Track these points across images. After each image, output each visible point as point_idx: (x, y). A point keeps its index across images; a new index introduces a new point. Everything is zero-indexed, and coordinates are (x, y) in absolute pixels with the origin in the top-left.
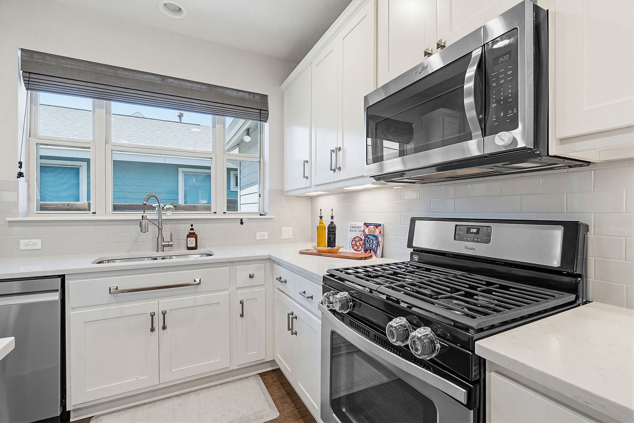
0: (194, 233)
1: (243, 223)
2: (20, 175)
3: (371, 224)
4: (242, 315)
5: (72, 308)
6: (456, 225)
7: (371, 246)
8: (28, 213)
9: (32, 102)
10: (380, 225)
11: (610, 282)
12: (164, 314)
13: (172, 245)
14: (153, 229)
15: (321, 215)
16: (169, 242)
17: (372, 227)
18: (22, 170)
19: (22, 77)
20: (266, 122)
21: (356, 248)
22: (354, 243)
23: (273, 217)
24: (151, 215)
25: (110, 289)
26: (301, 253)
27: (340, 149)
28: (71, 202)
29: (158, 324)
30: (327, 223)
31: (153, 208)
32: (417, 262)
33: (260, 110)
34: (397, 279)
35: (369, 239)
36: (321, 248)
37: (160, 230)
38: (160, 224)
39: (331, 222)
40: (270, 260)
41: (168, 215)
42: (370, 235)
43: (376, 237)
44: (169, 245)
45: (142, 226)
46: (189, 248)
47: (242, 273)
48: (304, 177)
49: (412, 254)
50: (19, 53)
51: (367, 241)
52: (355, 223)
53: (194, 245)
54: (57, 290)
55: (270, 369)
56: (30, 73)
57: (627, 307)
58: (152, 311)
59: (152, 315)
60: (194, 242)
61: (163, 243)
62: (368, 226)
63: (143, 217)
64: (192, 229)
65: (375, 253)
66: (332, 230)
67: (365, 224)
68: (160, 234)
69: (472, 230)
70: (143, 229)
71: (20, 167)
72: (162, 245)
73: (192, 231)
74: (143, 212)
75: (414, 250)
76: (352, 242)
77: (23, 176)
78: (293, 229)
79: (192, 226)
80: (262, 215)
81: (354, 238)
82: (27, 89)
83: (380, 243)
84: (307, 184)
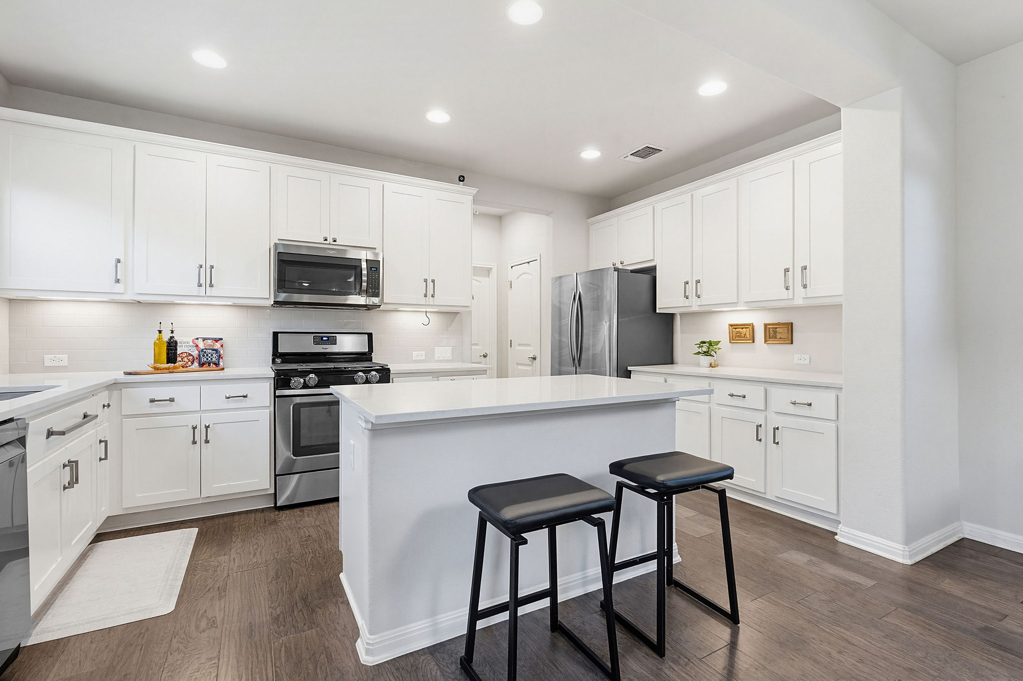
3: (209, 339)
7: (209, 359)
10: (221, 339)
17: (210, 341)
35: (205, 353)
39: (171, 337)
42: (206, 349)
43: (216, 350)
51: (203, 356)
62: (204, 340)
65: (217, 365)
67: (197, 339)
69: (324, 339)
83: (222, 356)
84: (119, 288)
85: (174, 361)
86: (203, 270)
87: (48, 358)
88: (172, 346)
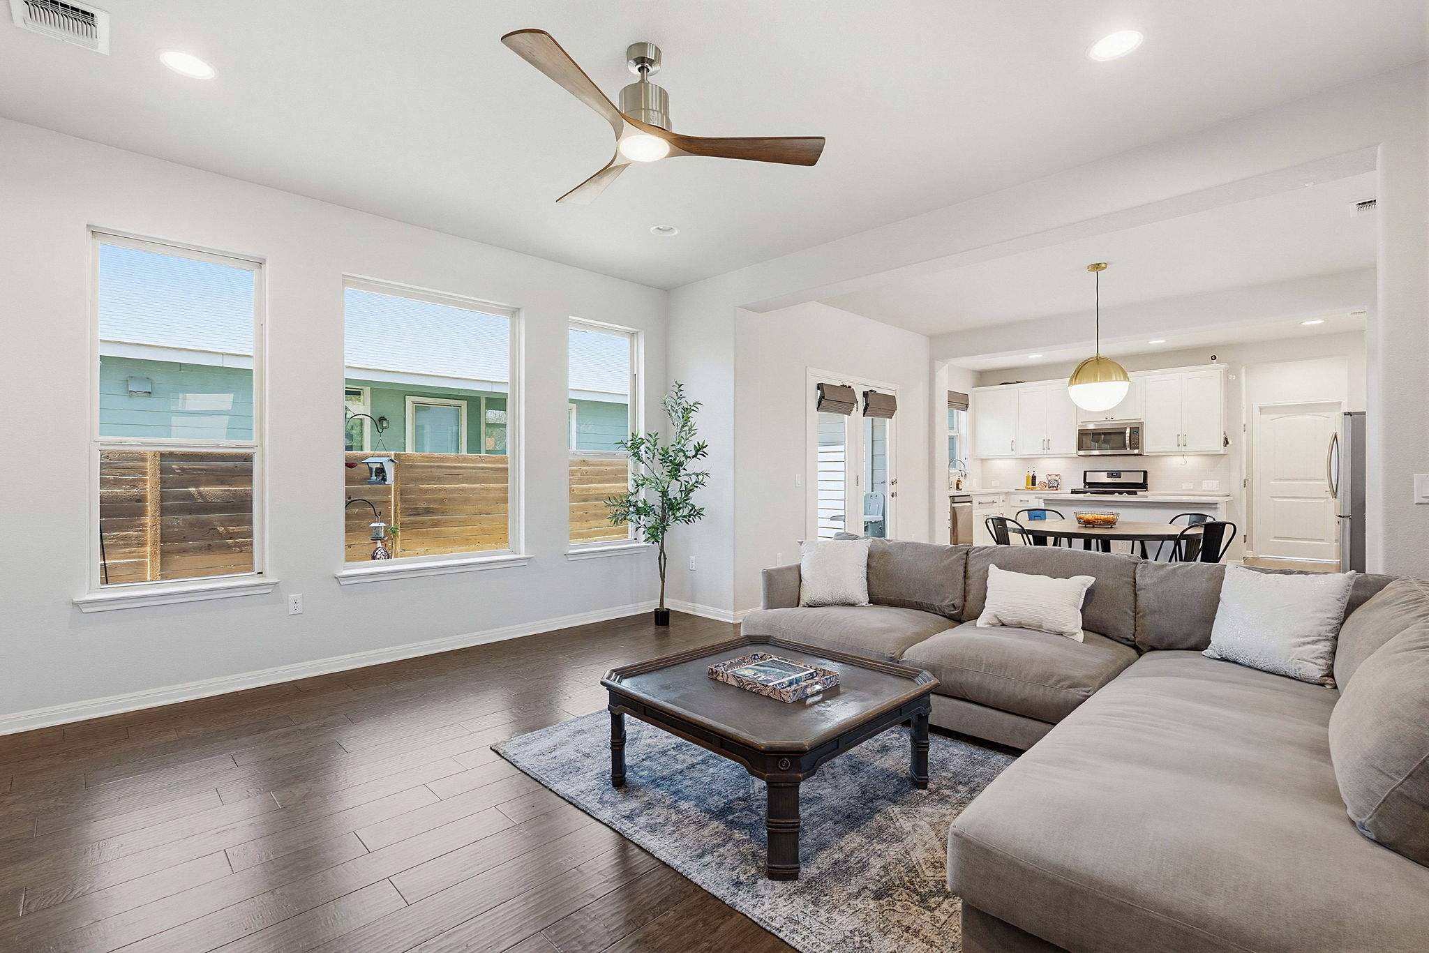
3: (1051, 475)
10: (1059, 475)
17: (1054, 476)
43: (1057, 481)
65: (1057, 487)
67: (1048, 475)
84: (1013, 453)
85: (1035, 485)
86: (1045, 442)
87: (993, 482)
88: (1034, 478)
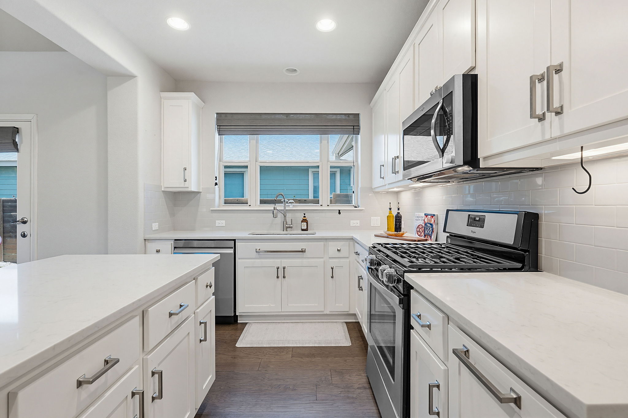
0: (306, 220)
1: (340, 213)
2: (216, 184)
4: (332, 277)
5: (239, 258)
6: (469, 215)
7: (428, 232)
8: (219, 206)
9: (221, 141)
10: (434, 215)
11: (553, 257)
12: (284, 268)
13: (292, 227)
14: (280, 216)
15: (390, 207)
16: (290, 225)
17: (429, 217)
18: (217, 181)
19: (217, 129)
20: (359, 134)
21: (419, 233)
22: (418, 230)
23: (363, 208)
24: (279, 207)
25: (256, 250)
26: (376, 236)
27: (398, 157)
28: (239, 198)
29: (281, 274)
30: (394, 213)
31: (282, 203)
32: (449, 244)
33: (354, 126)
34: (453, 261)
35: (427, 226)
36: (390, 233)
37: (285, 216)
38: (285, 213)
39: (398, 213)
40: (352, 239)
41: (291, 207)
42: (428, 223)
43: (431, 225)
44: (290, 227)
45: (274, 213)
46: (303, 230)
47: (333, 247)
48: (381, 178)
49: (448, 237)
50: (216, 115)
51: (426, 228)
52: (420, 214)
53: (305, 228)
54: (232, 248)
55: (354, 321)
56: (220, 126)
57: (560, 275)
58: (278, 266)
59: (278, 268)
60: (306, 226)
61: (287, 226)
62: (428, 215)
63: (274, 208)
64: (305, 217)
65: (431, 237)
66: (398, 219)
67: (425, 214)
68: (285, 219)
69: (476, 219)
70: (275, 216)
71: (216, 180)
72: (286, 227)
73: (304, 218)
74: (274, 205)
75: (450, 235)
76: (417, 229)
77: (217, 185)
78: (381, 219)
79: (305, 214)
80: (356, 207)
81: (418, 226)
82: (219, 135)
83: (434, 230)
